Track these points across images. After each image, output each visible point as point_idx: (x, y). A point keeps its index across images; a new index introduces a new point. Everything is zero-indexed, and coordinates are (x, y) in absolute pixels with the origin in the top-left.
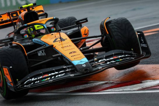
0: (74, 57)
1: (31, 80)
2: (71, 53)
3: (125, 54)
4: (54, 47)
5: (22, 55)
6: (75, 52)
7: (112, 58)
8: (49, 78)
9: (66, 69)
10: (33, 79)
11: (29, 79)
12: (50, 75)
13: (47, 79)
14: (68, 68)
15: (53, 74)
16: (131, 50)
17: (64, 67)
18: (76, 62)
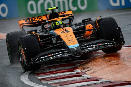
0: (71, 43)
1: (40, 58)
2: (70, 40)
3: (108, 42)
4: (60, 36)
5: (37, 41)
6: (72, 40)
7: (97, 45)
8: (52, 57)
9: (63, 51)
10: (41, 58)
11: (39, 57)
12: (52, 55)
13: (50, 58)
14: (65, 50)
15: (54, 54)
16: (113, 40)
17: (62, 50)
18: (70, 47)
